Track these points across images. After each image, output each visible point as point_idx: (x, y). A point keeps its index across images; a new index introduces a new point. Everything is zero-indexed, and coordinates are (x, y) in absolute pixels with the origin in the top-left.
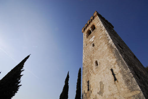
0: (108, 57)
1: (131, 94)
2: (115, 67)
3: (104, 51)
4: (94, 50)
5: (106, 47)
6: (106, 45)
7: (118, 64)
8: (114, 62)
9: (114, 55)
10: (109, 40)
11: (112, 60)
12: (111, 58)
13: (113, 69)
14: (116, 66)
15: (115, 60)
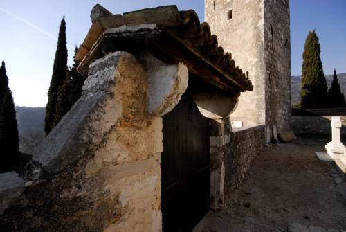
0: (248, 53)
1: (256, 97)
2: (252, 69)
3: (246, 38)
4: (229, 29)
5: (251, 34)
6: (252, 28)
7: (257, 68)
8: (253, 63)
9: (257, 53)
10: (260, 19)
11: (252, 59)
12: (252, 55)
13: (250, 72)
14: (254, 68)
15: (256, 60)
